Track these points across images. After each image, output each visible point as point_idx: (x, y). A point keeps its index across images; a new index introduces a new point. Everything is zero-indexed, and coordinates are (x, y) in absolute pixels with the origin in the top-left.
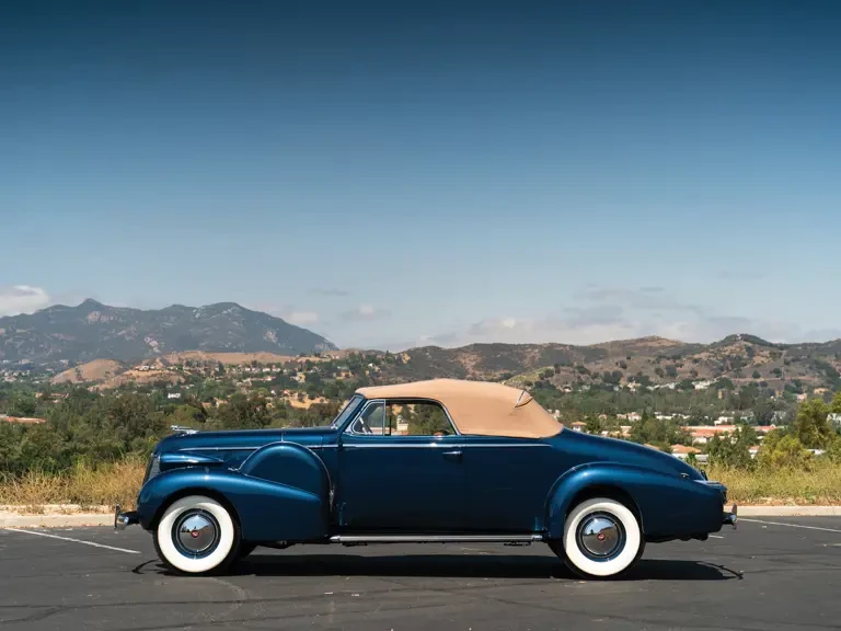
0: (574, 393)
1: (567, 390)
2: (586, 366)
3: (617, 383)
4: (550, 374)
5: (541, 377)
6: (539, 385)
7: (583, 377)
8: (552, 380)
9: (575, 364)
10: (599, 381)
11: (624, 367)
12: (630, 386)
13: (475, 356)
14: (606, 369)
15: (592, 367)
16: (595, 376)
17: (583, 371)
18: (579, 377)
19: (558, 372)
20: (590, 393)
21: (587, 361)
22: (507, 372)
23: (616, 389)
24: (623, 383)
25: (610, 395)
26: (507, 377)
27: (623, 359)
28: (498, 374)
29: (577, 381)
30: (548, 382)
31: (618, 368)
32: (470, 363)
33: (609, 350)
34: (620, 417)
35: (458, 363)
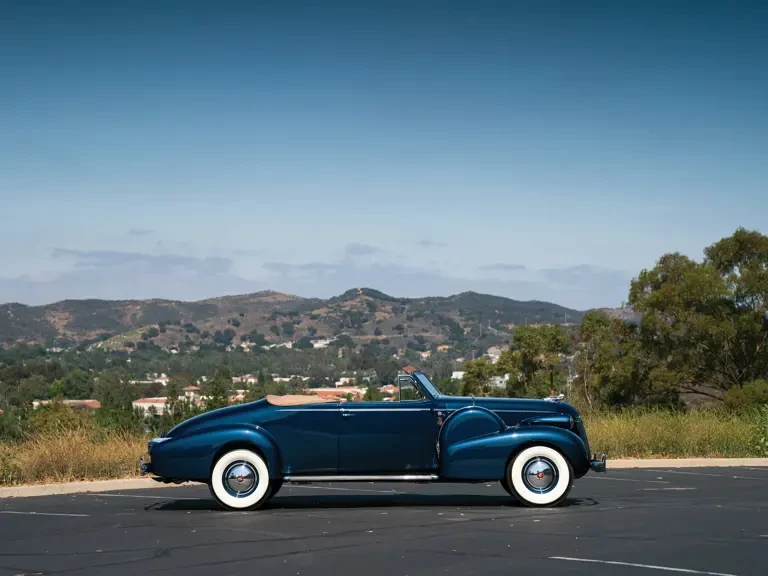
0: (182, 354)
1: (174, 351)
2: (194, 324)
3: (228, 342)
4: (154, 333)
5: (145, 337)
6: (142, 346)
7: (190, 335)
8: (157, 340)
9: (182, 322)
10: (210, 341)
11: (237, 324)
12: (244, 345)
13: (68, 314)
14: (218, 328)
15: (202, 325)
16: (206, 335)
17: (190, 328)
18: (187, 337)
19: (163, 331)
20: (198, 354)
21: (196, 319)
22: (103, 331)
23: (229, 349)
24: (235, 343)
25: (221, 356)
26: (104, 337)
27: (236, 315)
28: (93, 335)
29: (184, 341)
30: (152, 342)
31: (230, 326)
32: (59, 321)
33: (220, 305)
34: (236, 379)
35: (47, 322)
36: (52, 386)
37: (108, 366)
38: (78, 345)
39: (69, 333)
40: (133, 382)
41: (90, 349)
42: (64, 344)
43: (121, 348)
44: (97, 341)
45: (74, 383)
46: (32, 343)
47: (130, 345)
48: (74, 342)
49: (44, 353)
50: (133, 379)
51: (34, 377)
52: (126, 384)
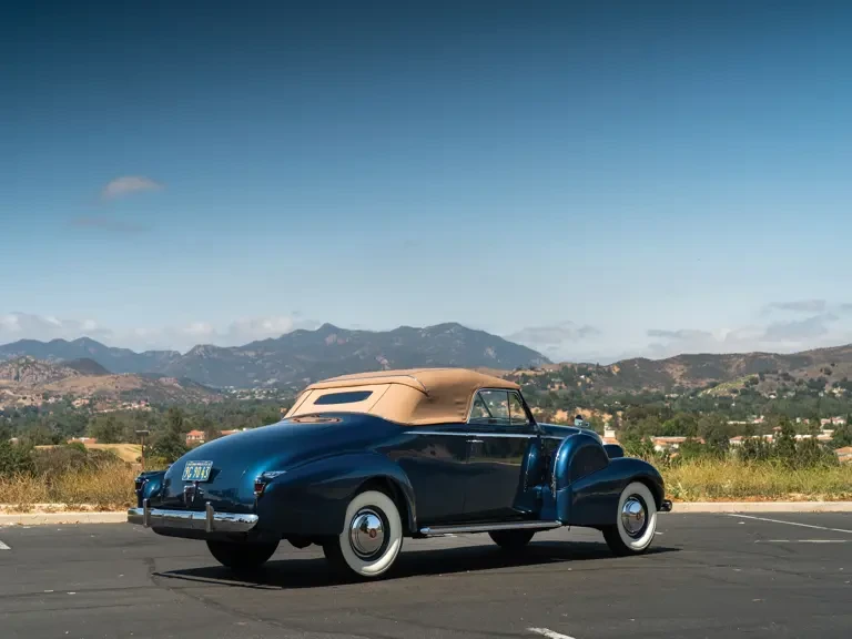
0: (779, 398)
1: (773, 397)
2: (790, 373)
3: (822, 389)
4: (755, 381)
5: (747, 385)
6: (744, 393)
7: (786, 383)
8: (757, 388)
9: (780, 372)
10: (804, 387)
11: (829, 373)
12: (835, 391)
13: (682, 367)
14: (810, 376)
15: (797, 374)
16: (800, 383)
17: (786, 377)
18: (784, 384)
19: (763, 379)
20: (794, 399)
21: (792, 369)
22: (713, 380)
23: (821, 395)
24: (827, 388)
25: (814, 401)
26: (713, 385)
27: (828, 365)
28: (704, 383)
29: (781, 387)
30: (753, 389)
31: (822, 374)
32: (676, 372)
33: (814, 357)
34: (824, 421)
35: (666, 372)
36: (663, 426)
37: (715, 410)
38: (692, 391)
39: (684, 382)
40: (731, 423)
41: (700, 395)
42: (680, 390)
43: (727, 394)
44: (707, 388)
45: (681, 423)
46: (654, 390)
47: (735, 391)
48: (688, 389)
49: (663, 399)
50: (733, 420)
51: (649, 417)
52: (725, 424)
